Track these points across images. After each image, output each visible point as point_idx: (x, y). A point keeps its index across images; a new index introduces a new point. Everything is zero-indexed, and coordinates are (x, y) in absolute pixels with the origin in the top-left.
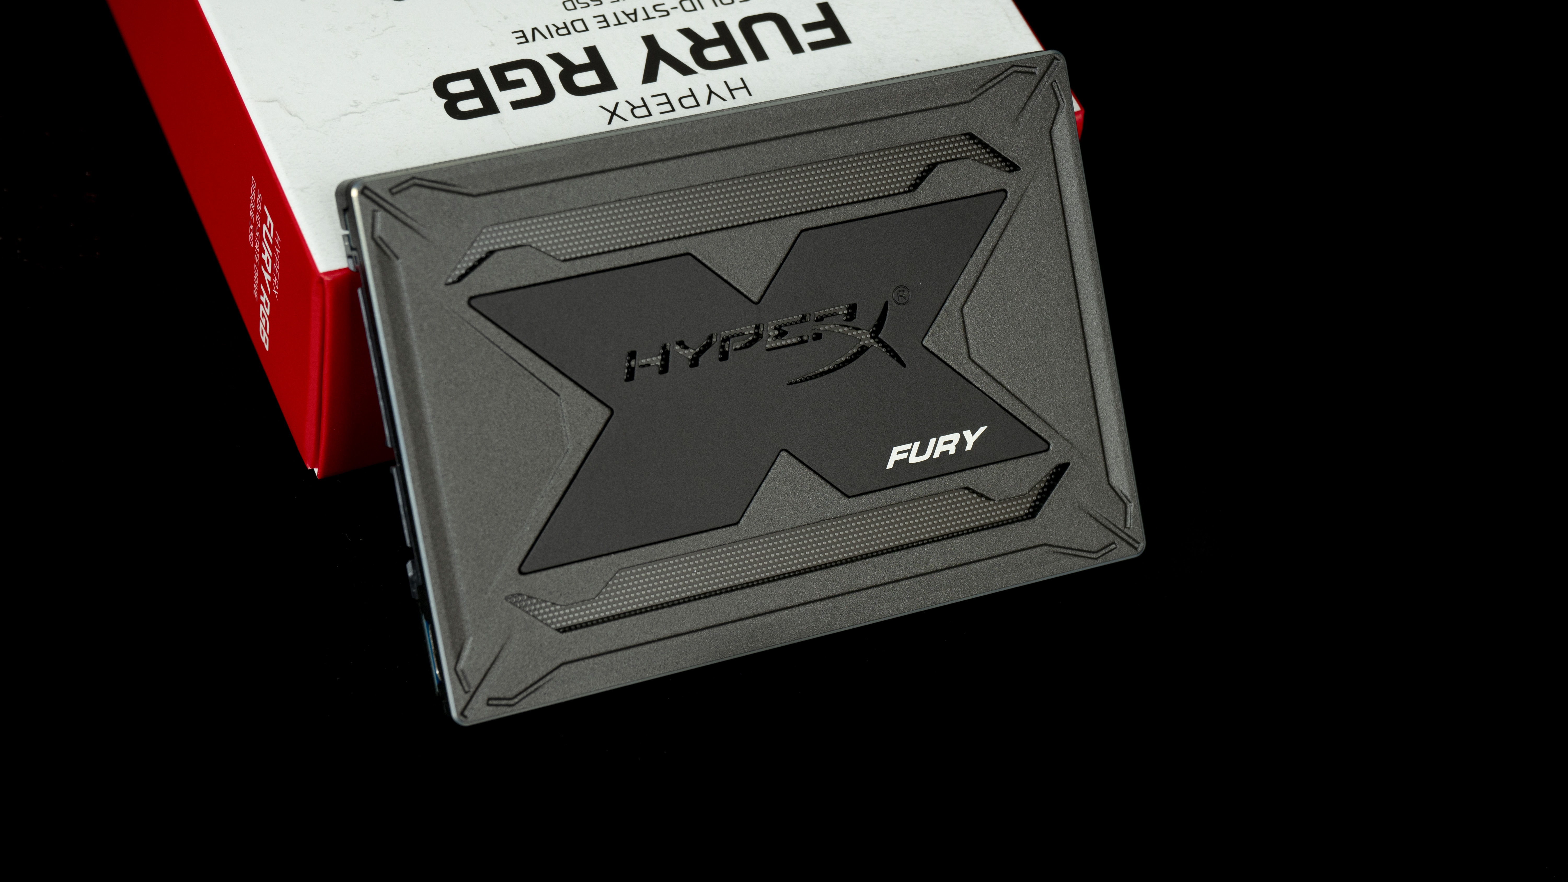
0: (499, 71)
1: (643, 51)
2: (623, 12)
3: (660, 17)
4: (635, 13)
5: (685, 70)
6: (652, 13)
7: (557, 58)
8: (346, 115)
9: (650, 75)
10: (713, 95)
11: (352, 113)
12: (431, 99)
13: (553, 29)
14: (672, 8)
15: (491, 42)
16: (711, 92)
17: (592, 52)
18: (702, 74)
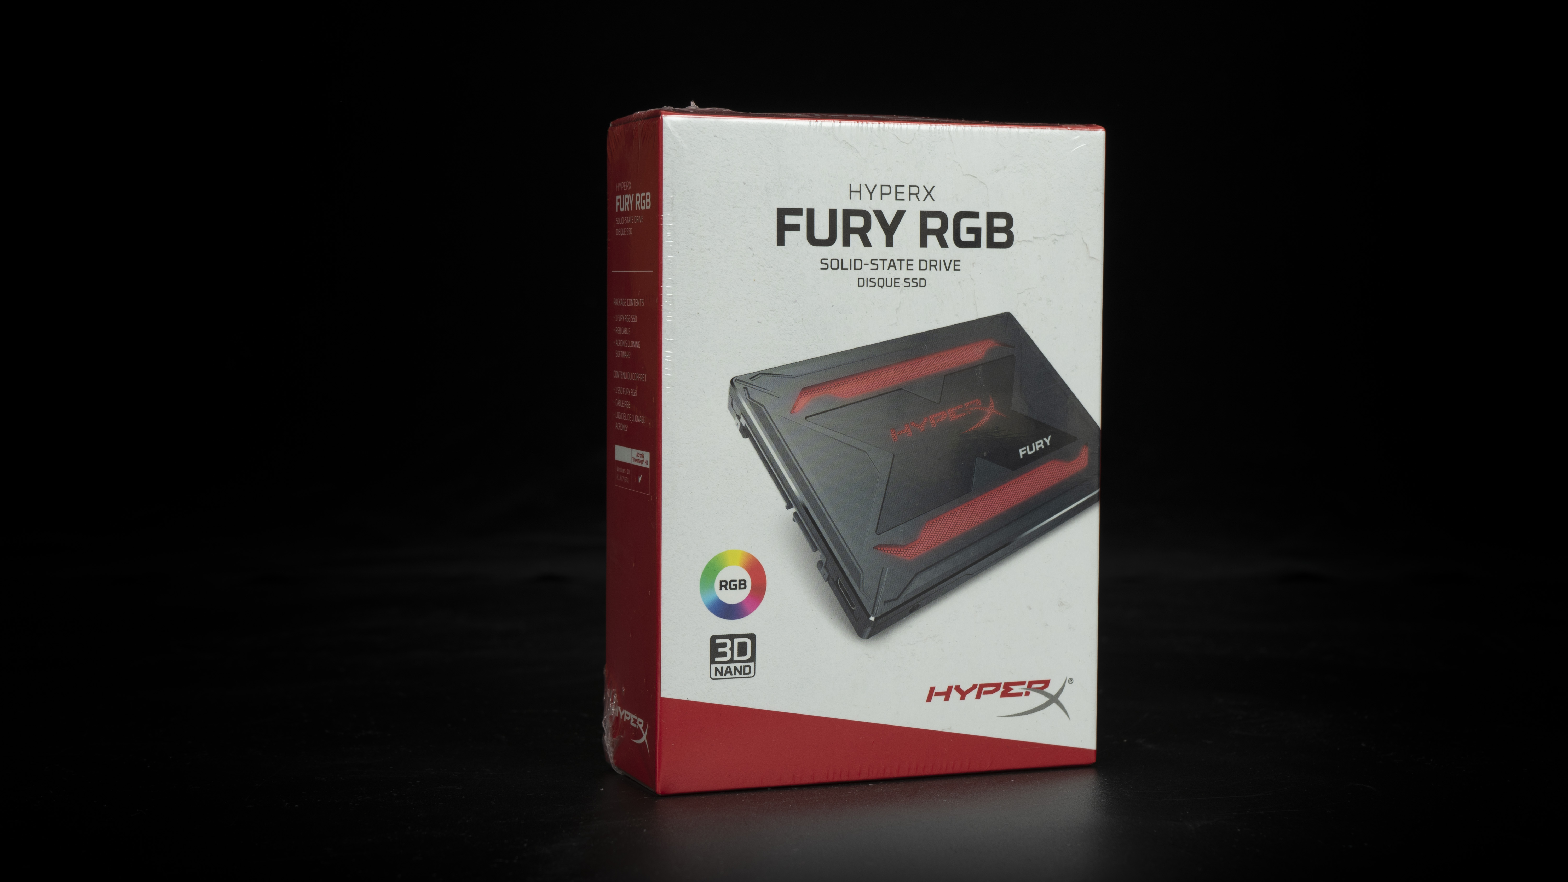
0: (976, 244)
1: (896, 236)
2: (896, 269)
3: (877, 260)
4: (890, 266)
5: (879, 214)
6: (880, 263)
7: (943, 244)
8: (1062, 235)
9: (900, 215)
10: (871, 191)
11: (1058, 236)
12: (1017, 233)
13: (938, 267)
14: (868, 264)
15: (973, 266)
16: (871, 193)
17: (924, 243)
18: (871, 208)
